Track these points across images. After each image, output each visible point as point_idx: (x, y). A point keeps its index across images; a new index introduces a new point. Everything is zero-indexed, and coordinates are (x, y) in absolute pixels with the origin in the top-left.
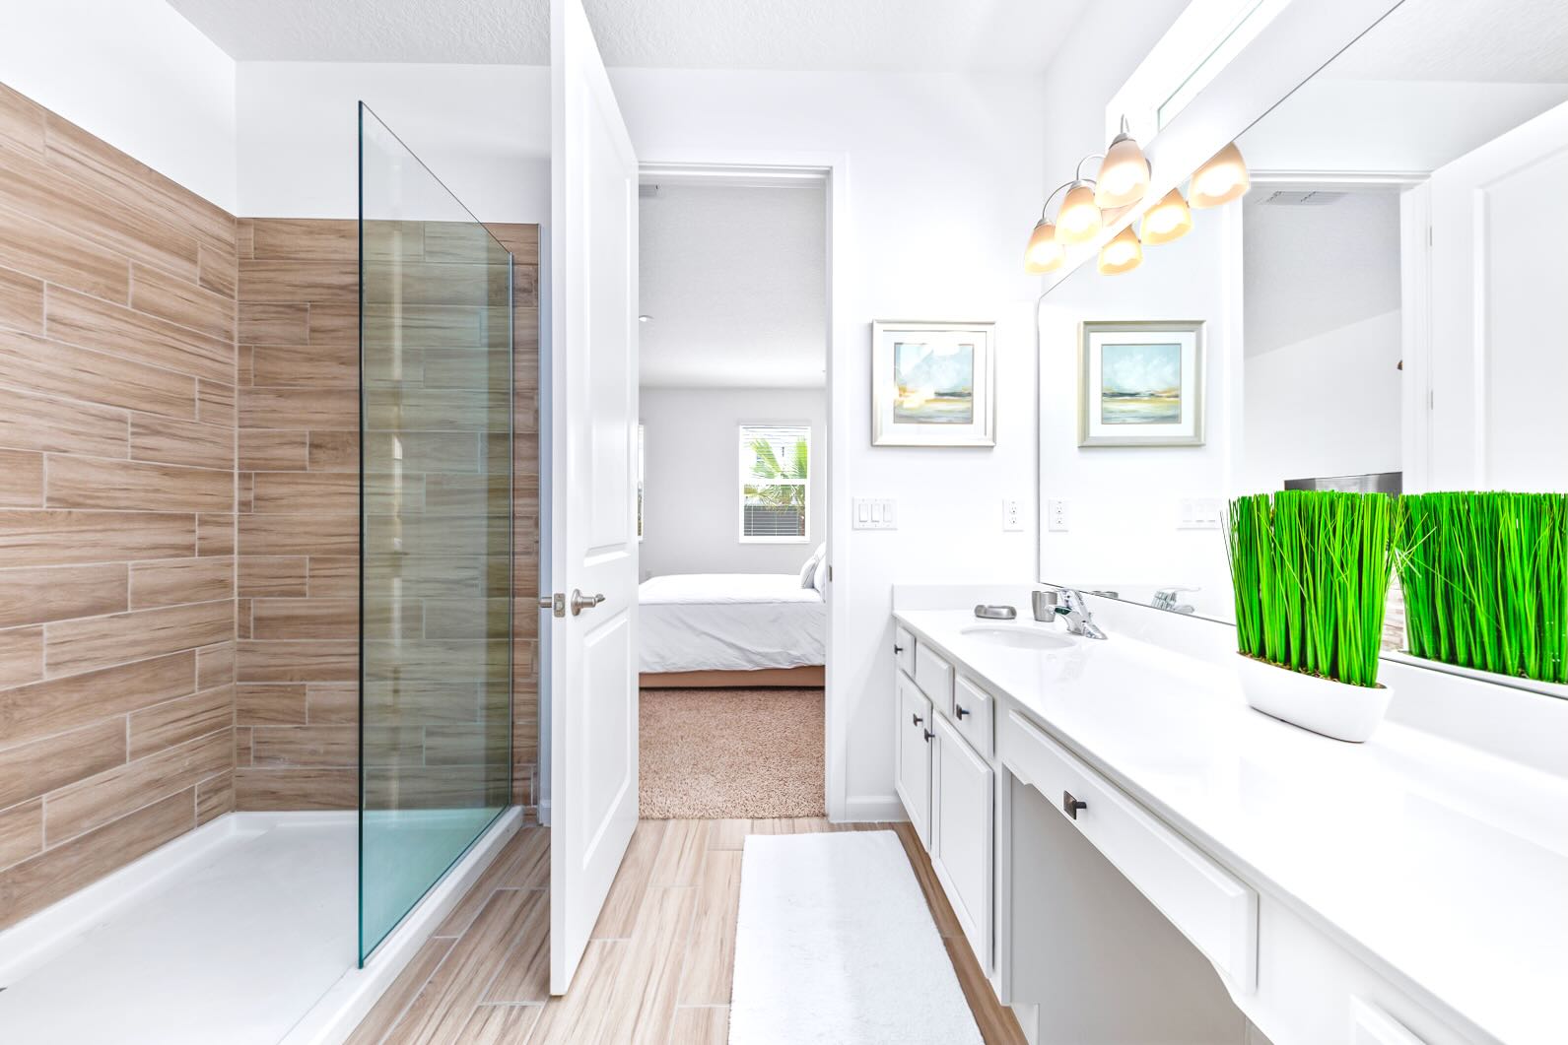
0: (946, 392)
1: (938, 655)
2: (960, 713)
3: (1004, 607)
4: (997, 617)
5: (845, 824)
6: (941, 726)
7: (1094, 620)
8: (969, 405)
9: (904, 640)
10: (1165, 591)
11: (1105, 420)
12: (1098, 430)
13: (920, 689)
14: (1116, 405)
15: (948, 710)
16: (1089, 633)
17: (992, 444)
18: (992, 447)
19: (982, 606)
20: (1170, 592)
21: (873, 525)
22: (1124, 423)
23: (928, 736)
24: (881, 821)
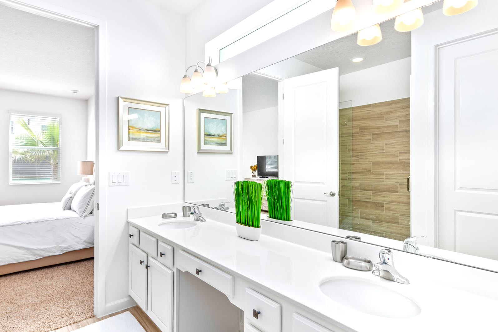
0: (150, 129)
1: (150, 235)
2: (162, 255)
3: (173, 213)
4: (170, 217)
5: (105, 316)
6: (152, 261)
7: (202, 215)
8: (159, 135)
9: (134, 231)
10: (222, 203)
11: (205, 144)
12: (203, 147)
13: (141, 250)
14: (209, 139)
15: (155, 255)
16: (201, 220)
17: (167, 151)
18: (168, 152)
19: (164, 214)
20: (223, 203)
21: (118, 184)
22: (211, 145)
23: (147, 267)
24: (121, 310)
